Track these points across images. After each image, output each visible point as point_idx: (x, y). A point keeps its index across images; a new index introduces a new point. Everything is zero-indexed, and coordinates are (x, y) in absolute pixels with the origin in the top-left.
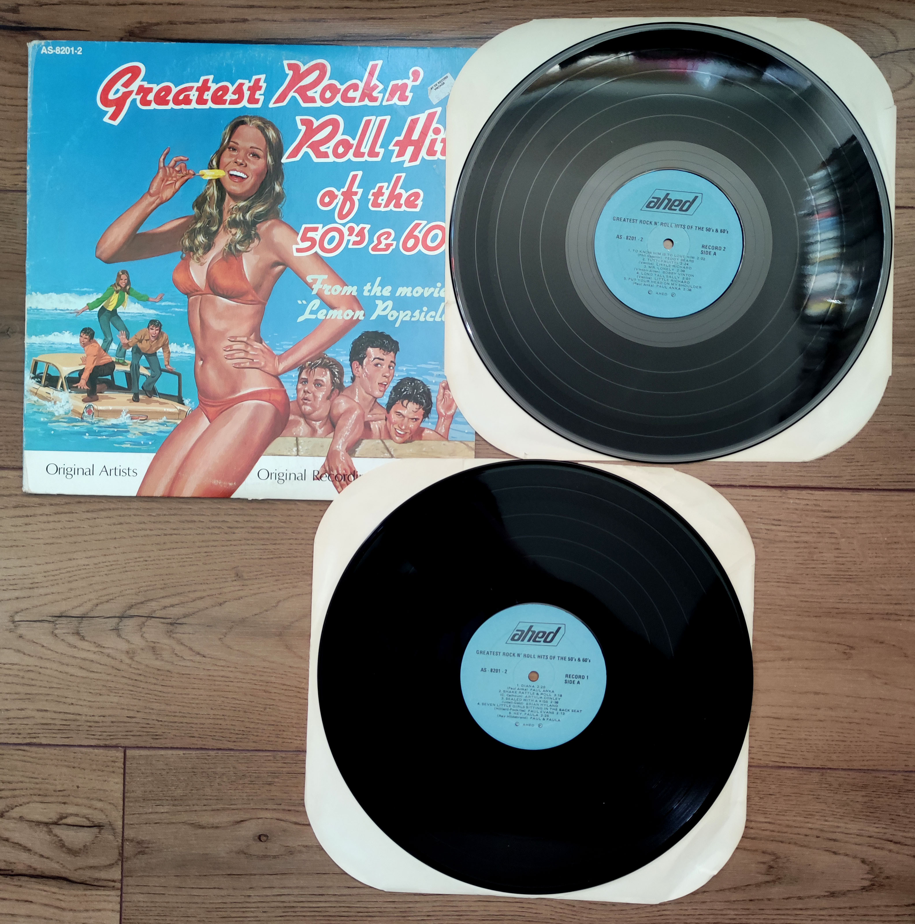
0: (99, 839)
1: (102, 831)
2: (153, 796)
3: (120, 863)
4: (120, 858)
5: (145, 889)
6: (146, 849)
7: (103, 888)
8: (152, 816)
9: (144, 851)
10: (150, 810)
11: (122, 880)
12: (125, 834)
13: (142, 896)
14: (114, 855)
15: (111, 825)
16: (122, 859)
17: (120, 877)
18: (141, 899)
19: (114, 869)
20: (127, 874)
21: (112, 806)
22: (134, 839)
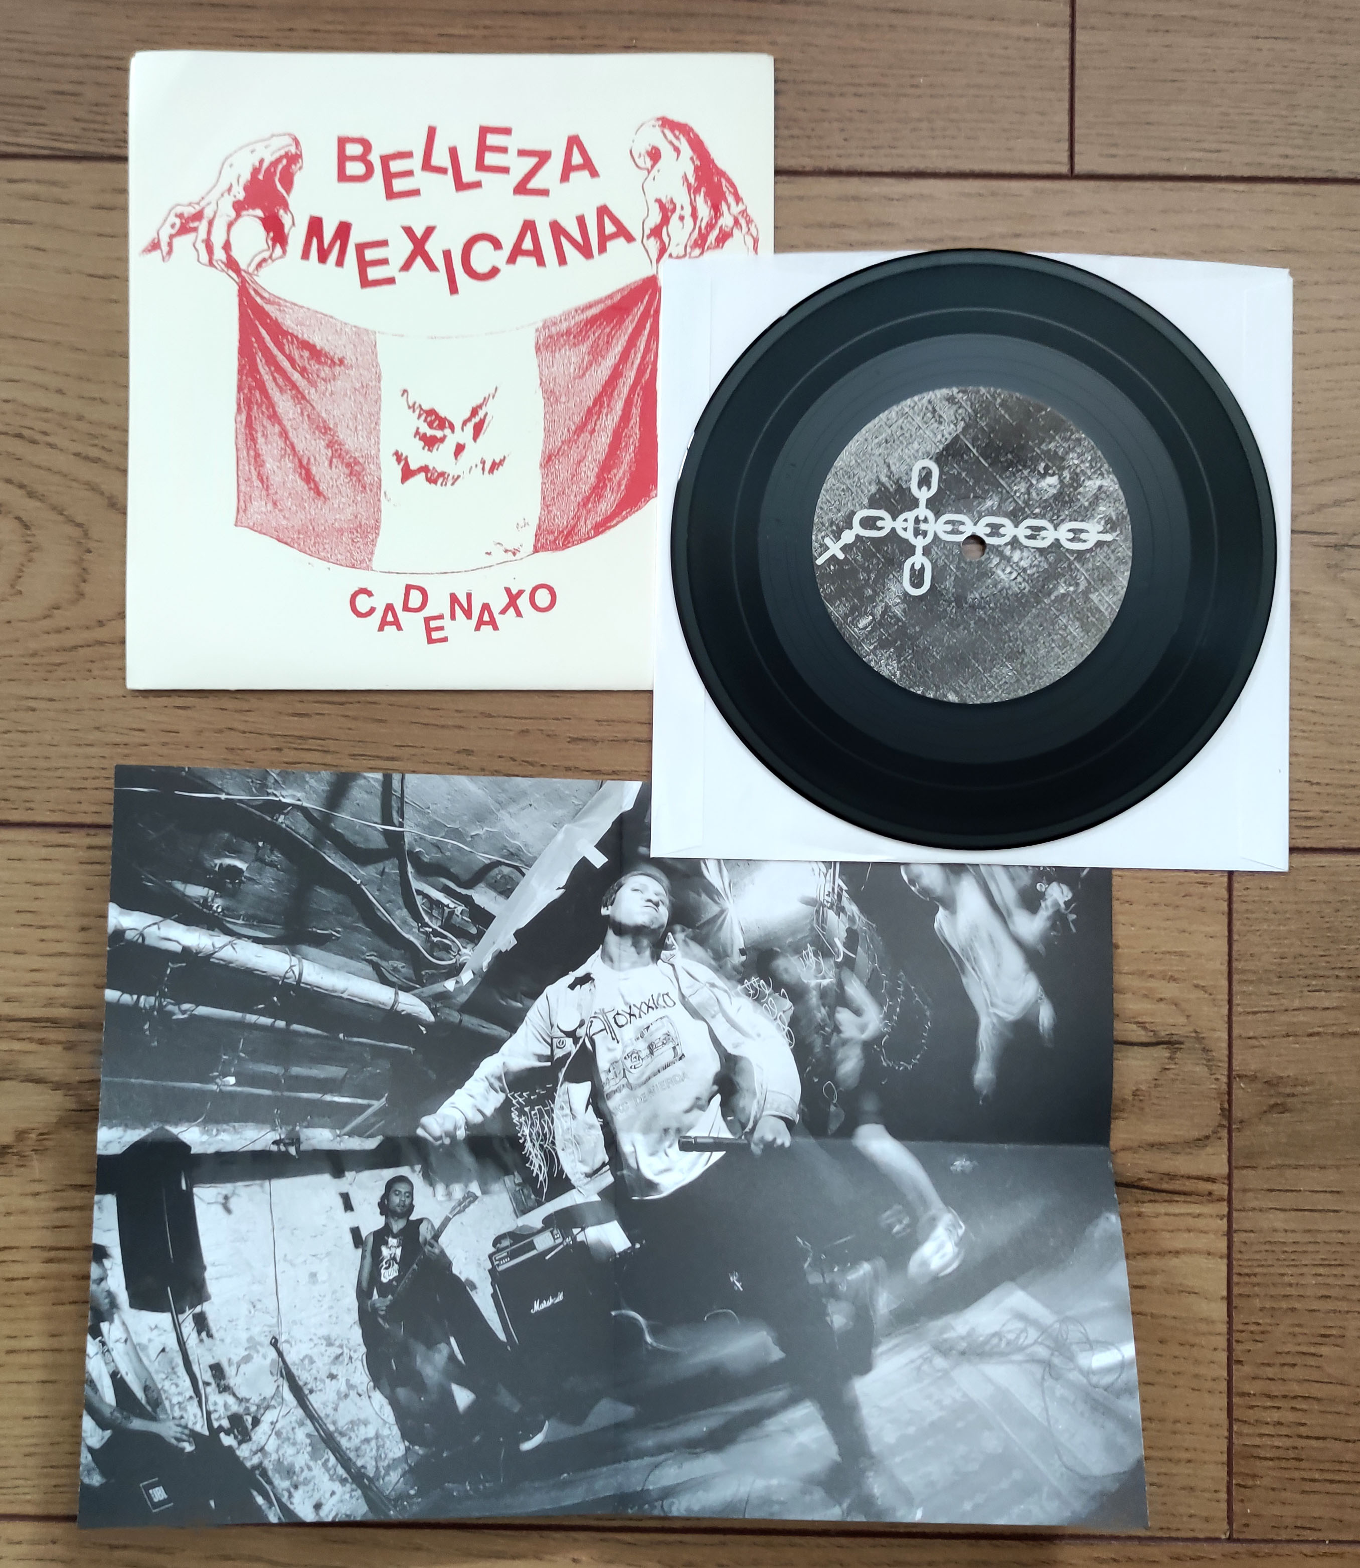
0: (1170, 1075)
1: (1178, 1055)
2: (1302, 967)
3: (1224, 1133)
4: (1225, 1123)
5: (1288, 1200)
6: (1289, 1100)
7: (1182, 1198)
8: (1301, 1017)
9: (1282, 1104)
10: (1297, 1003)
11: (1230, 1176)
12: (1235, 1063)
13: (1281, 1215)
14: (1210, 1114)
15: (1199, 1039)
16: (1230, 1124)
17: (1225, 1170)
18: (1279, 1225)
19: (1209, 1150)
20: (1241, 1163)
21: (1201, 994)
22: (1258, 1075)
